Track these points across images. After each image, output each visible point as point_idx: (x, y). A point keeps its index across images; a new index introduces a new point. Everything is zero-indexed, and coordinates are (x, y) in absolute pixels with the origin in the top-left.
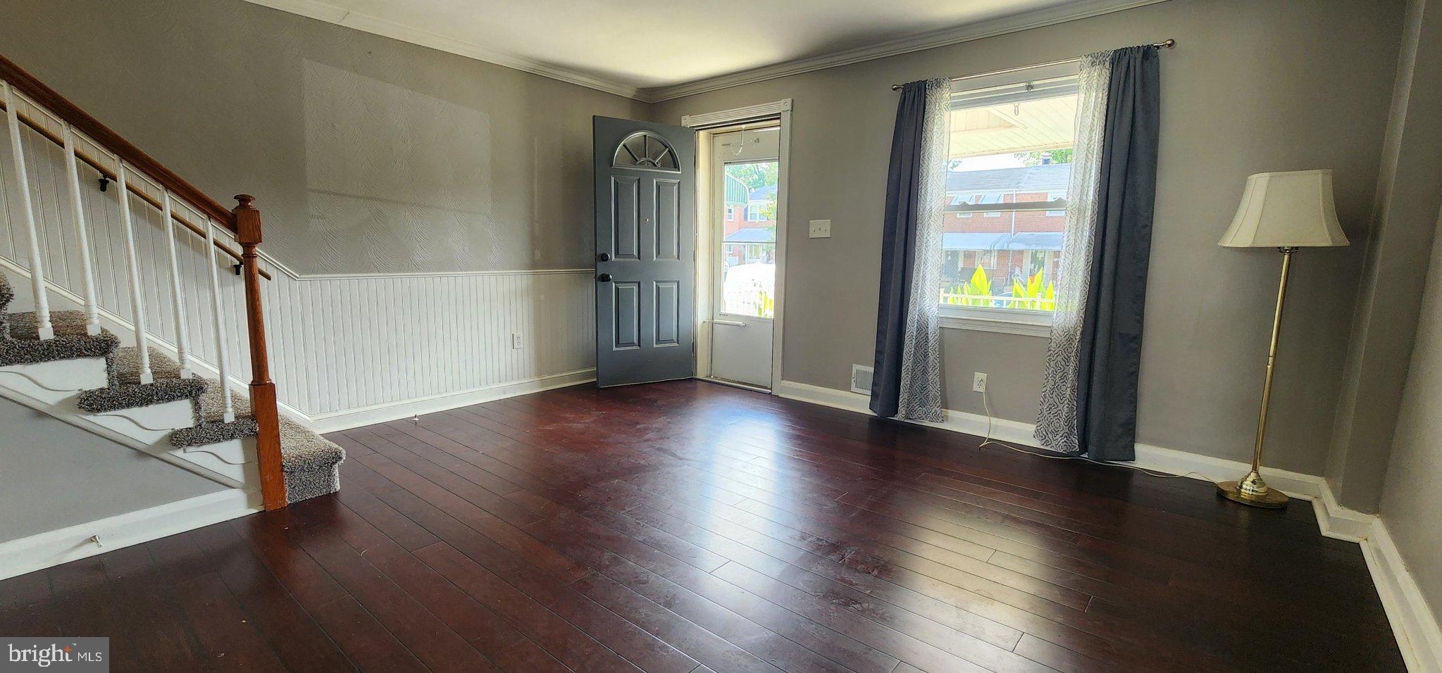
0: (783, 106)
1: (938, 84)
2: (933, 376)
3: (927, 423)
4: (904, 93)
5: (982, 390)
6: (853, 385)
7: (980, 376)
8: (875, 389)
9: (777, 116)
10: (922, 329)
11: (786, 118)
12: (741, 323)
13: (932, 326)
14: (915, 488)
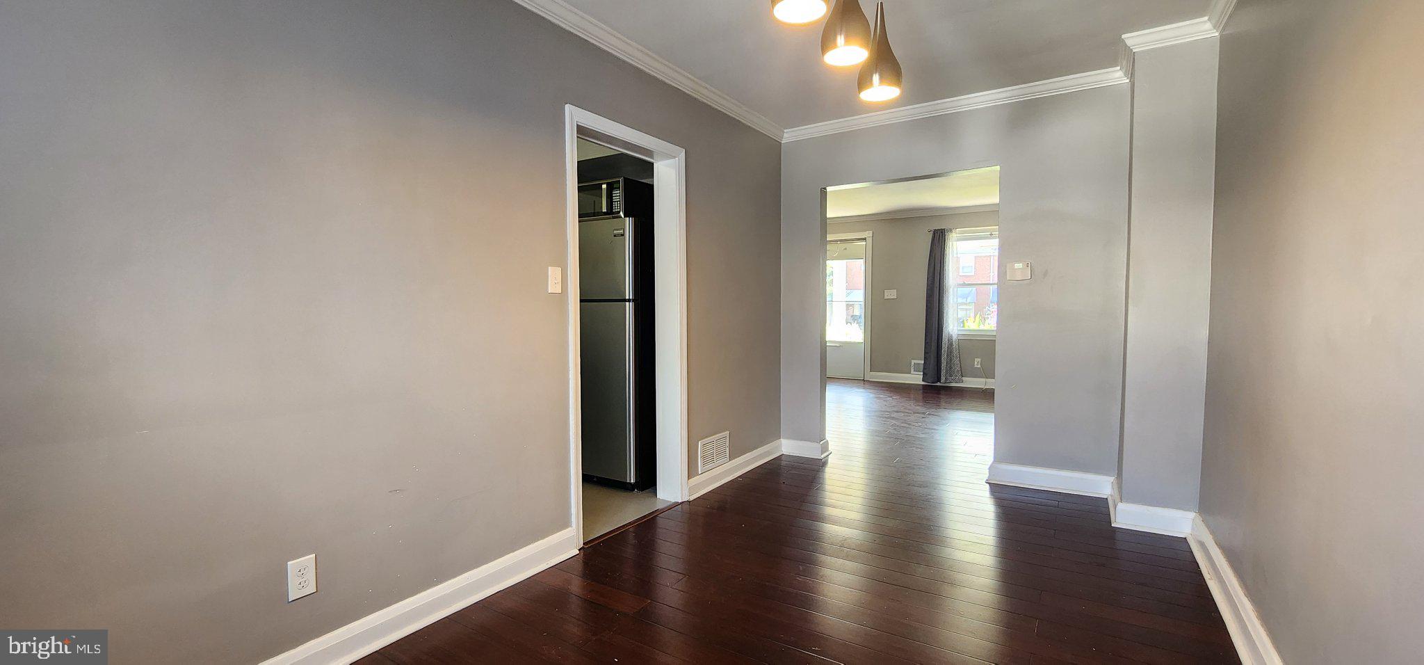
0: (868, 234)
1: (951, 230)
2: (956, 361)
3: (953, 385)
4: (934, 233)
5: (979, 366)
6: (912, 370)
7: (977, 360)
8: (925, 371)
9: (865, 239)
10: (950, 340)
11: (869, 241)
12: (838, 345)
13: (955, 337)
14: (936, 414)
